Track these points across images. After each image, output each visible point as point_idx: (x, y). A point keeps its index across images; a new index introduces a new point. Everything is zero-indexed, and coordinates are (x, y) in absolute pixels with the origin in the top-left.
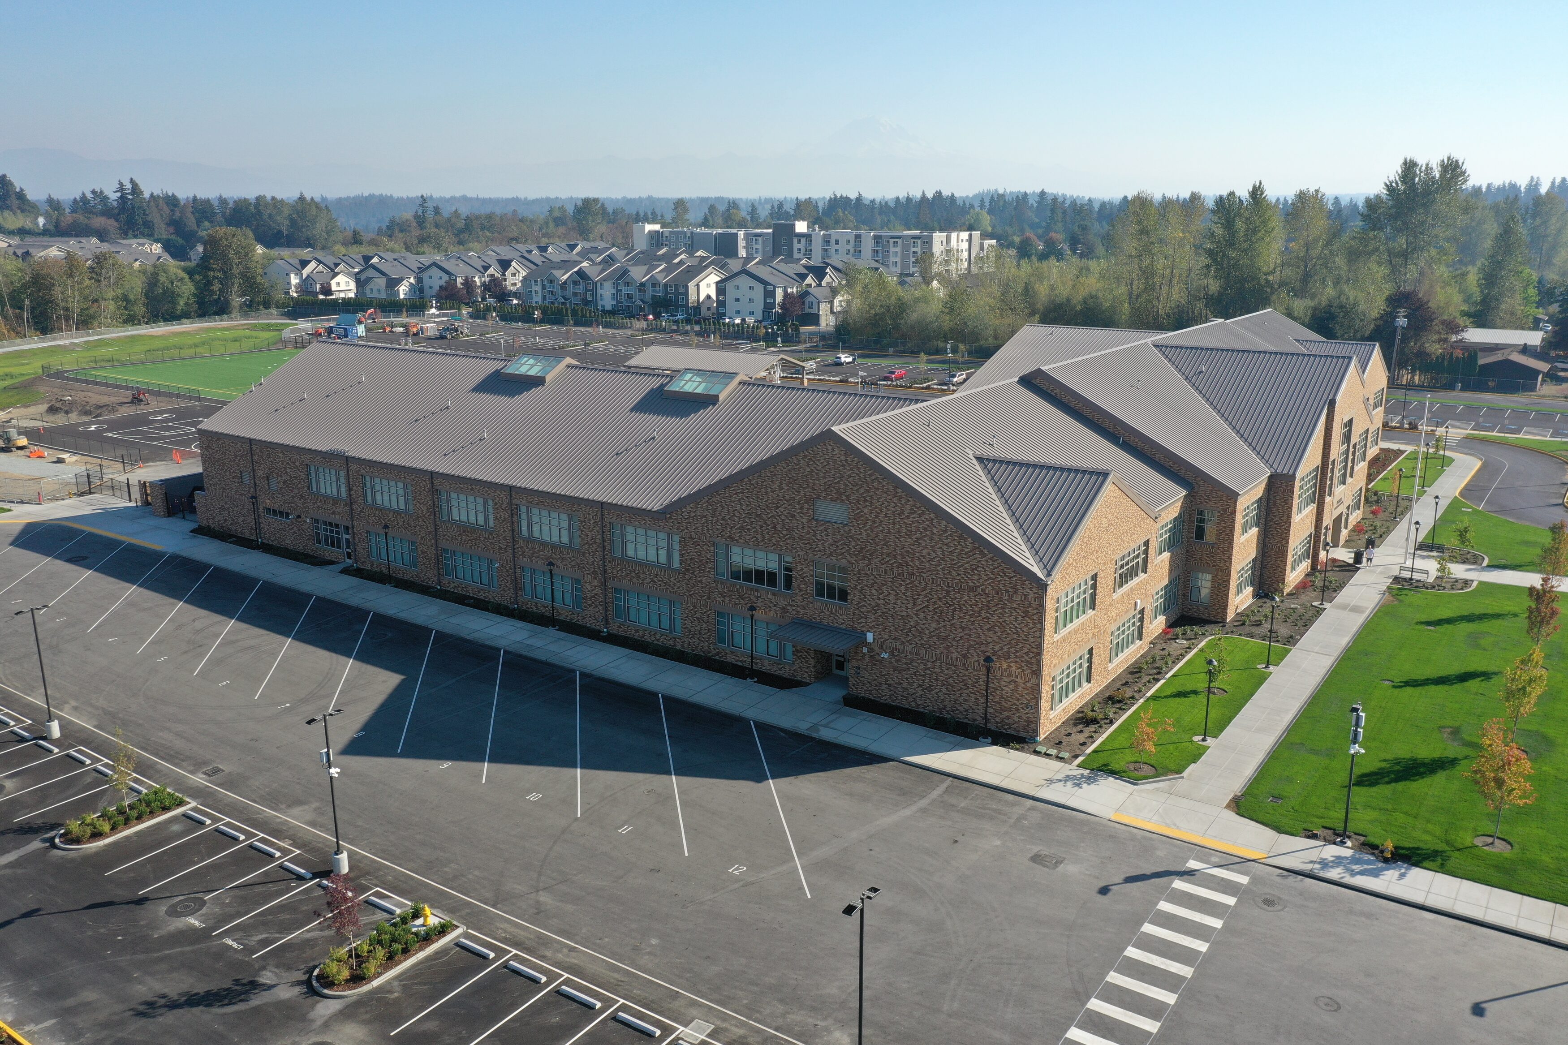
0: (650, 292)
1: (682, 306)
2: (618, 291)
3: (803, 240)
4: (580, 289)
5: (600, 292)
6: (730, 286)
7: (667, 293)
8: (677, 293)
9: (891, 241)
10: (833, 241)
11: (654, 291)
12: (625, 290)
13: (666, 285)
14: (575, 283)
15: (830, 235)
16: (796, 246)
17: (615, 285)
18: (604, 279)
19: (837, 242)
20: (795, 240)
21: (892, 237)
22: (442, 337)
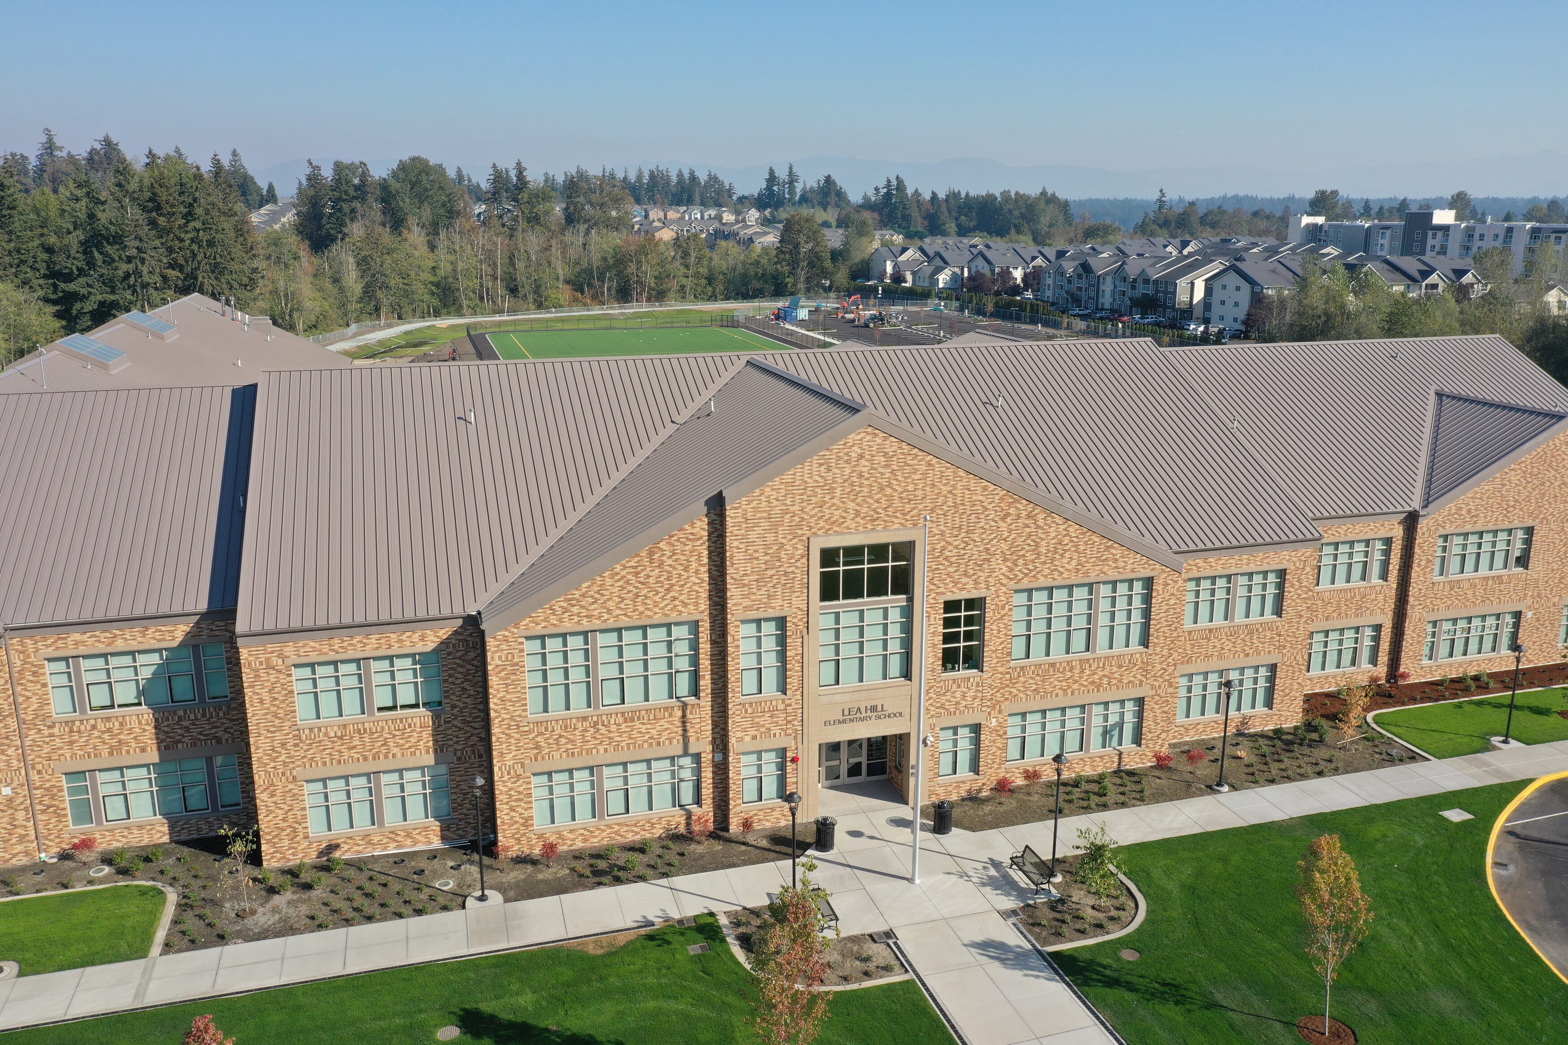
0: (1141, 290)
1: (1169, 308)
2: (1115, 287)
3: (1440, 234)
4: (1083, 284)
5: (1102, 287)
6: (1217, 285)
7: (1157, 291)
8: (1166, 292)
9: (1553, 236)
10: (1477, 236)
11: (1144, 289)
12: (1121, 287)
13: (1156, 281)
14: (1080, 276)
15: (1473, 229)
16: (1430, 242)
17: (1114, 278)
18: (1107, 274)
19: (1482, 237)
20: (1430, 233)
21: (1556, 231)
22: (867, 326)
